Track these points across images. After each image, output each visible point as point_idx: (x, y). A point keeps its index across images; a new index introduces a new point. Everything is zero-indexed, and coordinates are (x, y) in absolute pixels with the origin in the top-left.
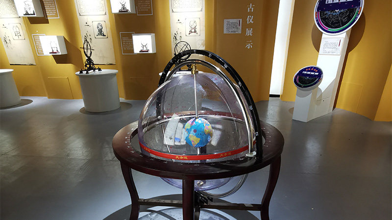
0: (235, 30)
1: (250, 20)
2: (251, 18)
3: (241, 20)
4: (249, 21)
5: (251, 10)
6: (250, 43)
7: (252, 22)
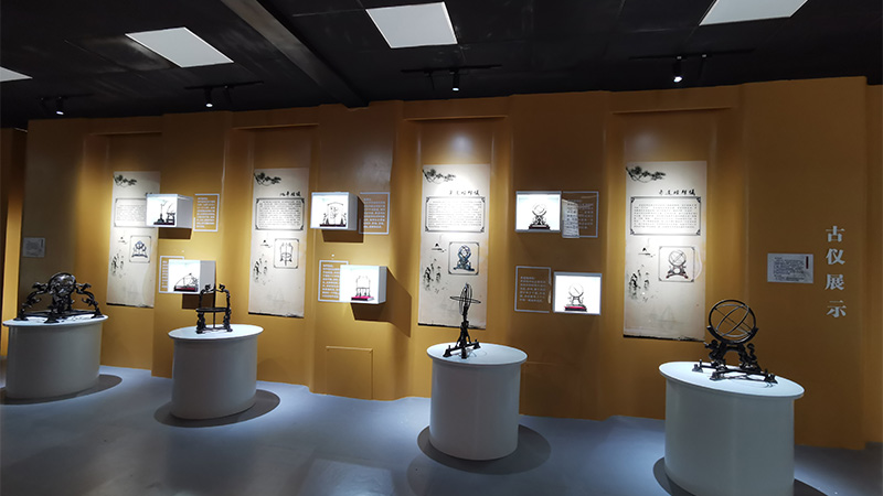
0: (798, 275)
1: (835, 257)
2: (837, 254)
3: (811, 257)
4: (833, 259)
5: (836, 237)
6: (841, 305)
7: (842, 262)
